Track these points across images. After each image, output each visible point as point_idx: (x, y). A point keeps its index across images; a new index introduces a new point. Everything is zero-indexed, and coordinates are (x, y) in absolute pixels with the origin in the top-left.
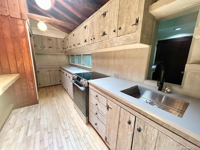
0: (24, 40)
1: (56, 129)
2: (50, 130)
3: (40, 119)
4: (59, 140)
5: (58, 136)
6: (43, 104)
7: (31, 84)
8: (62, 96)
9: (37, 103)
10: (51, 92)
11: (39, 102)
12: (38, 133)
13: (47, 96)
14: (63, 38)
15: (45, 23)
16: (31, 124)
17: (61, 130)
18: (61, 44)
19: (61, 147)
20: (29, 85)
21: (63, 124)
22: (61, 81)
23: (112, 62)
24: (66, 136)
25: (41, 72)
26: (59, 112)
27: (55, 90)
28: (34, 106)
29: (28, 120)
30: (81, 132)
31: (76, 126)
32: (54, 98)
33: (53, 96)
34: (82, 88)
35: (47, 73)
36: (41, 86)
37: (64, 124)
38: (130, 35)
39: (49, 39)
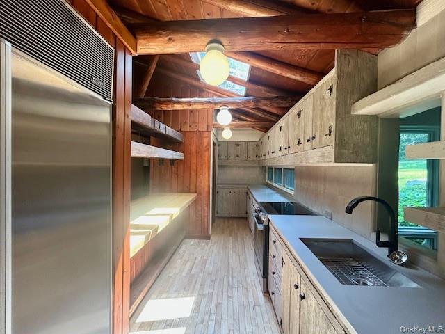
0: (206, 153)
1: (220, 280)
2: (213, 278)
3: (206, 260)
4: (221, 293)
5: (220, 290)
6: (215, 243)
7: (206, 209)
8: (243, 238)
9: (208, 238)
10: (229, 227)
11: (211, 238)
12: (201, 275)
13: (223, 233)
14: (258, 140)
15: (230, 129)
16: (197, 261)
17: (226, 284)
18: (254, 149)
19: (220, 303)
20: (204, 210)
21: (230, 278)
22: (247, 213)
23: (321, 187)
24: (229, 295)
25: (220, 194)
26: (230, 261)
27: (235, 225)
28: (205, 241)
29: (195, 256)
30: (251, 299)
31: (247, 289)
32: (231, 238)
33: (230, 235)
34: (260, 227)
35: (229, 195)
36: (219, 215)
37: (233, 278)
38: (324, 149)
39: (237, 144)
